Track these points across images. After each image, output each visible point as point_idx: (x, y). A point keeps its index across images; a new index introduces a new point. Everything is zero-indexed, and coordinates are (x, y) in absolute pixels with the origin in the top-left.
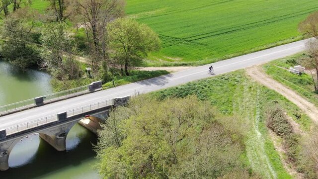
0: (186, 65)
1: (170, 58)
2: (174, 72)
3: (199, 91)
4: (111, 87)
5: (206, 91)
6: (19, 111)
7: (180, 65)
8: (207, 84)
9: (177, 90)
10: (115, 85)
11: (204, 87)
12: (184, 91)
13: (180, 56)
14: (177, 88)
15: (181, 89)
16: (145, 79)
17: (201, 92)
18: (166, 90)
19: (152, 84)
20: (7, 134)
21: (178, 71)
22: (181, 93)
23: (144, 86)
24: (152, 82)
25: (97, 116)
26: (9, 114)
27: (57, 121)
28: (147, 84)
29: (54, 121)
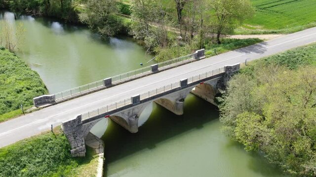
0: (276, 33)
1: (251, 26)
2: (267, 40)
3: (300, 59)
4: (213, 55)
5: (306, 59)
6: (139, 78)
7: (270, 33)
8: (305, 52)
9: (279, 58)
10: (217, 53)
11: (303, 55)
12: (286, 59)
13: (260, 23)
14: (279, 56)
15: (283, 57)
16: (242, 47)
17: (302, 60)
18: (269, 58)
19: (251, 52)
20: (141, 99)
21: (270, 39)
22: (283, 61)
23: (244, 54)
24: (251, 50)
25: (209, 83)
26: (132, 80)
27: (179, 88)
28: (246, 52)
29: (177, 87)
